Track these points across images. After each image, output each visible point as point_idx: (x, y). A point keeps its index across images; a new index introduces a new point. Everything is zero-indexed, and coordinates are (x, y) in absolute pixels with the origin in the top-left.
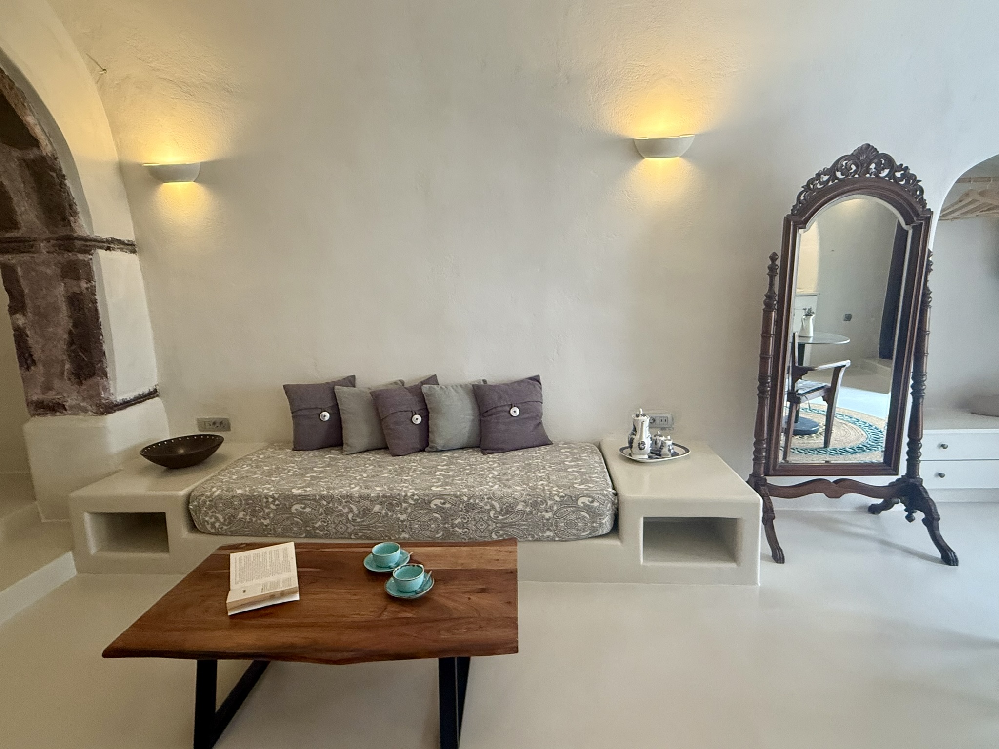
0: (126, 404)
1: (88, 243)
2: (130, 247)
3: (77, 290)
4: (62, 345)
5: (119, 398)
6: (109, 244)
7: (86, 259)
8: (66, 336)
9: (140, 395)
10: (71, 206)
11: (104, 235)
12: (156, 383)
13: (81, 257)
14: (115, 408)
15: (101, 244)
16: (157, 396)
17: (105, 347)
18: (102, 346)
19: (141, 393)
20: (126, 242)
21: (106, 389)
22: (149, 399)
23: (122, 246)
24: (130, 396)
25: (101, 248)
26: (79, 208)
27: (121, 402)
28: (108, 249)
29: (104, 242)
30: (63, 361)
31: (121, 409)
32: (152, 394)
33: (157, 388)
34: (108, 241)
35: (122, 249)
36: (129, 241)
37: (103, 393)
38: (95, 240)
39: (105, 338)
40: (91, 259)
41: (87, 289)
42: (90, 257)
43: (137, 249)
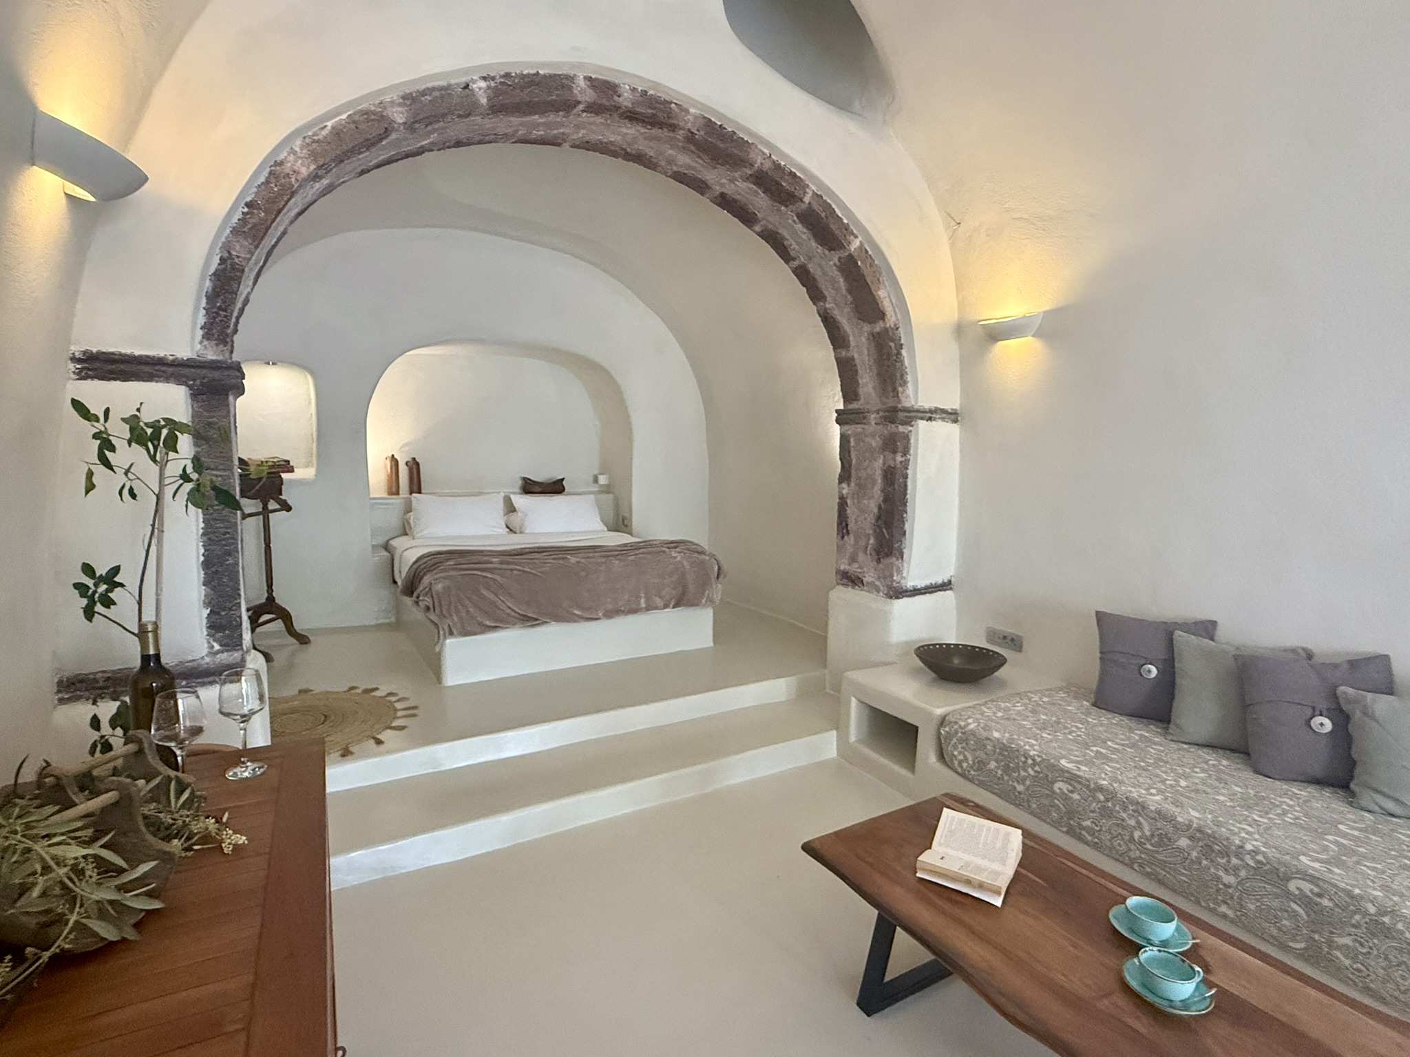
0: (916, 592)
1: (909, 415)
2: (952, 416)
3: (891, 463)
4: (871, 519)
5: (911, 583)
6: (930, 415)
7: (906, 431)
8: (876, 510)
9: (931, 584)
10: (902, 376)
11: (927, 404)
12: (951, 574)
13: (901, 428)
14: (904, 594)
15: (922, 415)
16: (951, 589)
17: (907, 527)
18: (904, 525)
19: (933, 583)
20: (950, 411)
21: (899, 571)
22: (940, 590)
23: (944, 415)
24: (921, 584)
25: (922, 419)
26: (909, 378)
27: (912, 589)
28: (930, 419)
29: (926, 412)
30: (869, 535)
31: (910, 596)
32: (945, 586)
33: (953, 579)
34: (931, 411)
35: (943, 419)
36: (952, 409)
37: (895, 574)
38: (918, 411)
39: (908, 516)
40: (911, 431)
41: (901, 462)
42: (910, 428)
43: (959, 418)
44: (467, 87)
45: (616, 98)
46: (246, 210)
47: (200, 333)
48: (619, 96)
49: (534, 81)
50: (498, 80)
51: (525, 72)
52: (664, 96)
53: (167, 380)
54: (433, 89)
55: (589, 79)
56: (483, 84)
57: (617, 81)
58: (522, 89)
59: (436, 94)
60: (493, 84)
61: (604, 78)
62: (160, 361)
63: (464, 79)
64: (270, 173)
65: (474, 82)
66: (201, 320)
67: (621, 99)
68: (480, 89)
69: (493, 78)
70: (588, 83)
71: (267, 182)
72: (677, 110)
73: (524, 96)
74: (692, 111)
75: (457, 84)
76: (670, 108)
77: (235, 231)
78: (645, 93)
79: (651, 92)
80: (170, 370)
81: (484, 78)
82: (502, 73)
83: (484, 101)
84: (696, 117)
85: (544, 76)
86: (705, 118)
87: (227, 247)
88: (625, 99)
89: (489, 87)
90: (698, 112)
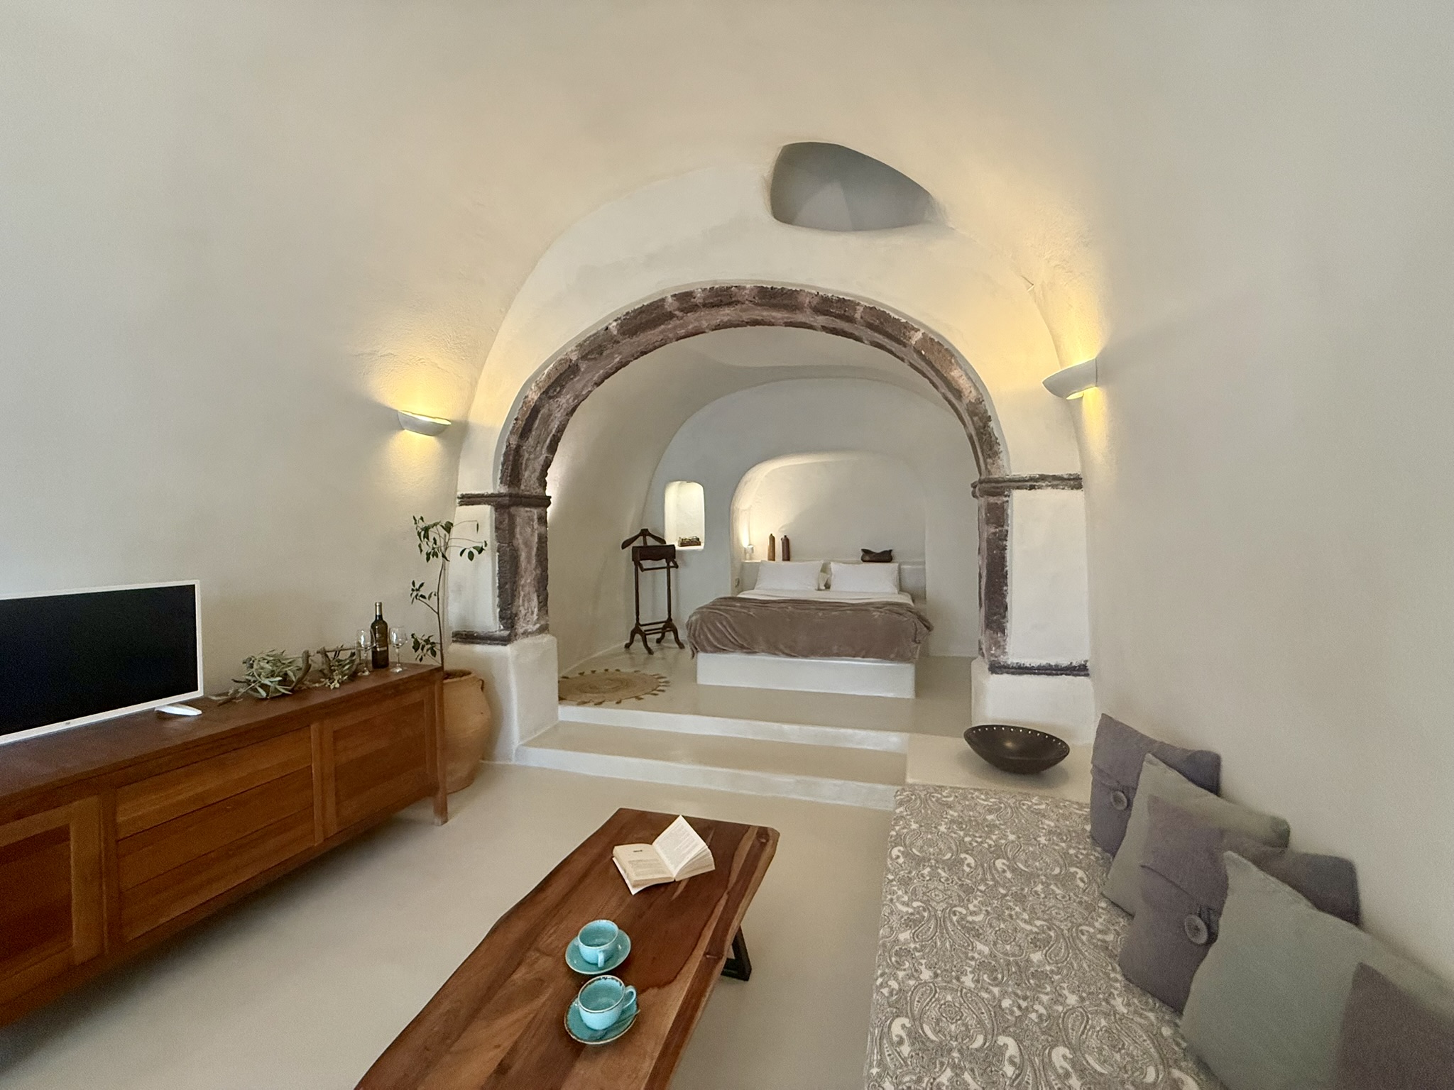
0: (1024, 670)
1: (1000, 485)
2: (1075, 482)
5: (1012, 659)
6: (1032, 483)
7: (999, 502)
9: (1050, 665)
11: (1025, 473)
12: (1087, 658)
14: (1005, 670)
15: (1020, 484)
16: (1087, 675)
17: (1008, 600)
18: (1006, 598)
19: (1053, 663)
20: (1066, 477)
21: (1000, 646)
22: (1067, 674)
23: (1055, 482)
24: (1031, 662)
25: (1018, 488)
26: (1001, 448)
27: (1014, 666)
29: (1026, 481)
31: (1013, 673)
32: (1079, 670)
33: (1088, 664)
34: (1031, 479)
35: (1053, 487)
36: (1070, 475)
37: (994, 648)
38: (1011, 481)
39: (1009, 590)
40: (1007, 501)
42: (1005, 499)
43: (1083, 484)
44: (607, 328)
45: (693, 300)
46: (515, 422)
47: (499, 481)
48: (694, 298)
49: (642, 311)
50: (622, 318)
51: (636, 308)
52: (725, 285)
53: (485, 504)
54: (590, 337)
55: (675, 295)
56: (615, 324)
57: (692, 290)
58: (635, 317)
59: (592, 338)
60: (619, 321)
61: (684, 291)
62: (482, 496)
63: (604, 326)
64: (523, 403)
65: (610, 324)
66: (499, 476)
67: (695, 300)
68: (613, 327)
69: (620, 318)
70: (675, 298)
71: (522, 407)
72: (736, 290)
73: (638, 321)
74: (748, 286)
75: (602, 329)
76: (731, 291)
77: (511, 433)
78: (712, 289)
79: (717, 286)
80: (486, 499)
81: (616, 320)
82: (625, 313)
83: (615, 333)
84: (752, 290)
85: (647, 305)
86: (759, 287)
87: (508, 440)
88: (699, 298)
89: (617, 325)
90: (752, 285)
